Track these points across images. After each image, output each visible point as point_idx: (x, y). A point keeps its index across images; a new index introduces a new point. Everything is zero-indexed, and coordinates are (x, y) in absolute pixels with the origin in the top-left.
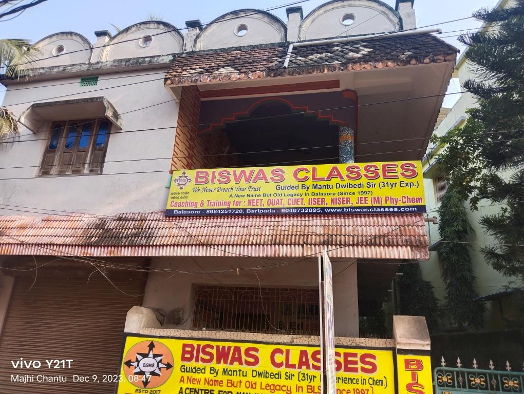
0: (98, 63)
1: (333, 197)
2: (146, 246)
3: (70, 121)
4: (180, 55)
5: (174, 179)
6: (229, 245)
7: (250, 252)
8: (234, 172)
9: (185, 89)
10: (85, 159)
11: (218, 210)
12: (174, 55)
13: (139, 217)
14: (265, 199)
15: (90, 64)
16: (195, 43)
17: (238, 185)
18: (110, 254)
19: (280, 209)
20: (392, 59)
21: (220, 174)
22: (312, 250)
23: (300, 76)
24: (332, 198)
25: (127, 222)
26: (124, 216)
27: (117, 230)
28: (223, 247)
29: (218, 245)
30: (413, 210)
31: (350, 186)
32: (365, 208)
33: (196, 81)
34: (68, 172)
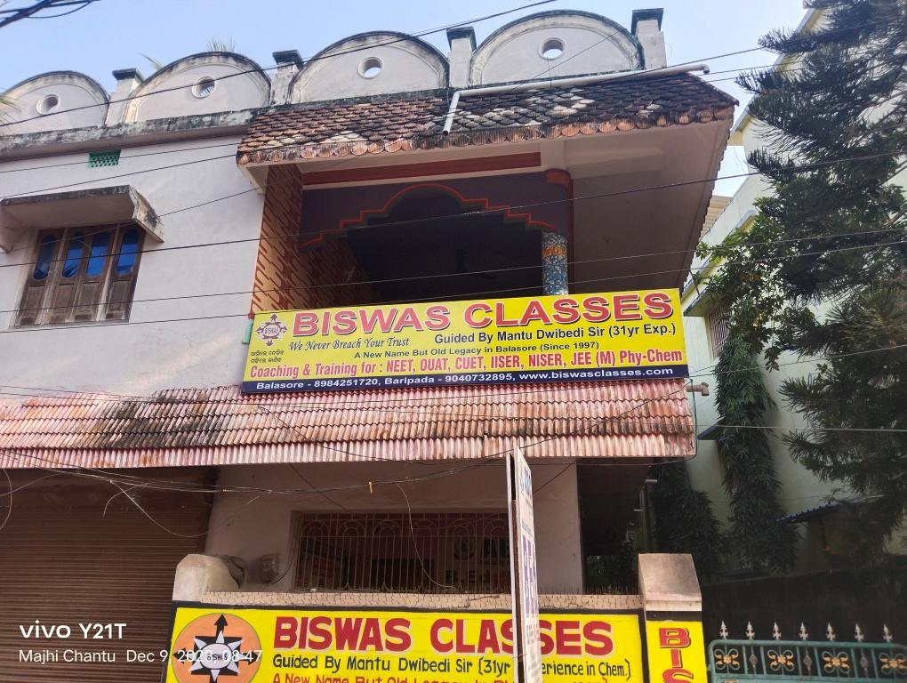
0: (119, 126)
1: (532, 353)
2: (207, 447)
3: (70, 229)
4: (264, 111)
5: (256, 327)
6: (355, 442)
7: (391, 452)
8: (363, 313)
9: (273, 170)
10: (98, 297)
11: (334, 380)
12: (254, 112)
13: (195, 397)
14: (417, 360)
15: (105, 127)
16: (290, 91)
17: (369, 336)
18: (145, 463)
19: (443, 376)
20: (626, 117)
21: (337, 318)
22: (498, 446)
23: (472, 147)
24: (530, 356)
25: (174, 406)
26: (168, 397)
27: (157, 421)
28: (345, 444)
29: (335, 443)
30: (667, 373)
31: (560, 334)
32: (587, 370)
33: (292, 156)
34: (68, 318)
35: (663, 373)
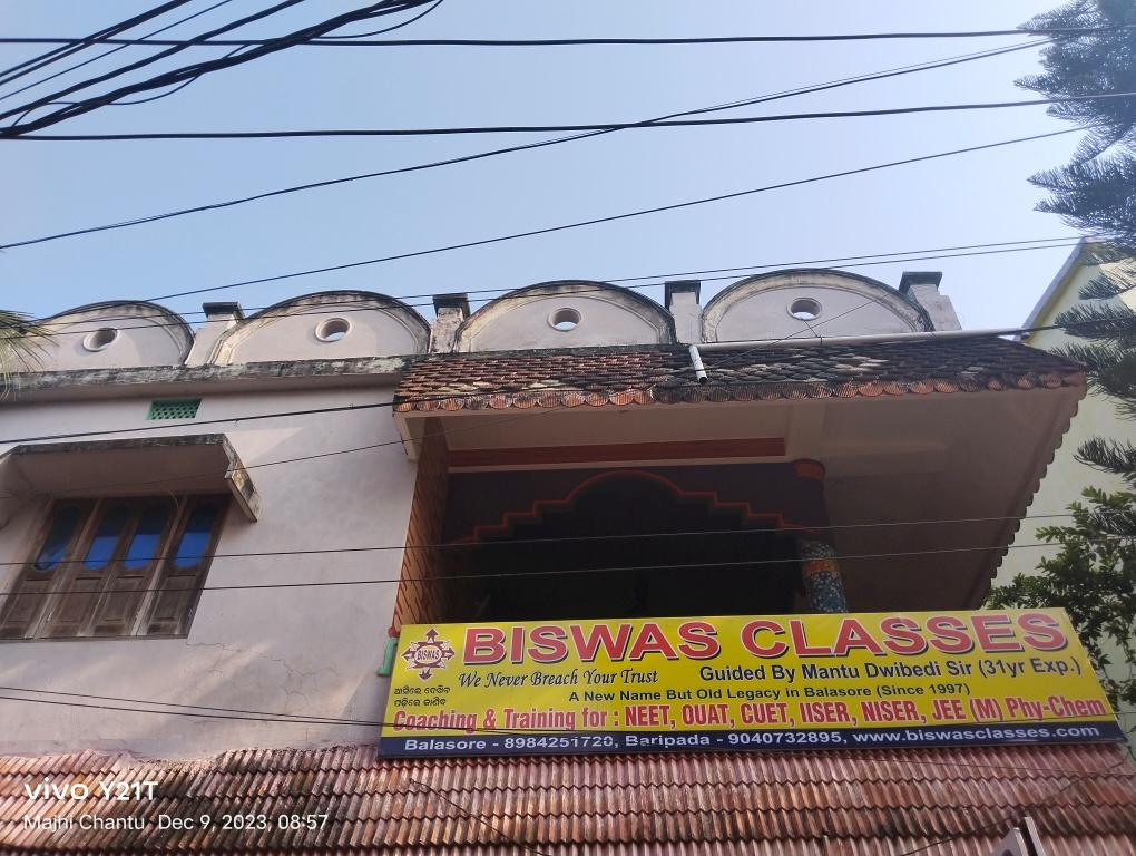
0: (206, 367)
1: (866, 699)
2: (322, 851)
3: (106, 501)
8: (576, 631)
10: (138, 597)
11: (538, 737)
12: (407, 359)
14: (676, 706)
15: (183, 367)
16: (458, 338)
17: (590, 666)
19: (724, 734)
20: (944, 378)
23: (736, 403)
24: (863, 704)
27: (227, 802)
29: (556, 846)
30: (1091, 733)
31: (903, 670)
32: (962, 728)
34: (83, 630)
35: (1084, 734)
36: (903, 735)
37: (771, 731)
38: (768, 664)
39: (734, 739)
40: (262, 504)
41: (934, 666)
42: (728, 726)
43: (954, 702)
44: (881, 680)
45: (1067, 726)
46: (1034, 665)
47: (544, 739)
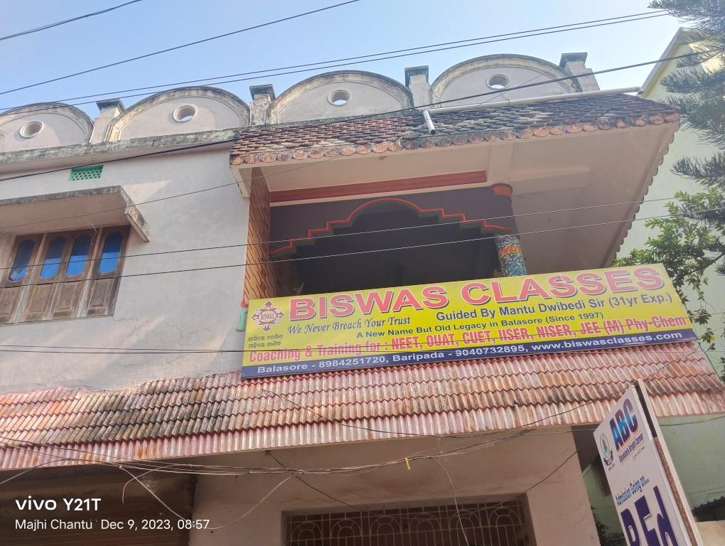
0: (103, 144)
1: (539, 325)
3: (50, 234)
4: (245, 129)
5: (250, 314)
8: (359, 297)
9: (256, 171)
10: (78, 294)
11: (339, 360)
12: (236, 131)
13: (190, 385)
14: (422, 337)
15: (89, 145)
16: (268, 115)
17: (368, 317)
19: (452, 351)
21: (333, 301)
22: (531, 415)
23: (453, 147)
24: (538, 328)
25: (168, 395)
26: (159, 385)
27: (150, 411)
28: (365, 422)
29: (354, 421)
30: (677, 337)
31: (562, 306)
32: (598, 339)
33: (284, 158)
34: (45, 316)
35: (673, 337)
36: (563, 344)
37: (481, 347)
38: (478, 309)
39: (459, 354)
40: (151, 230)
41: (581, 302)
42: (455, 346)
43: (594, 323)
44: (549, 313)
45: (662, 333)
46: (643, 299)
47: (343, 361)
